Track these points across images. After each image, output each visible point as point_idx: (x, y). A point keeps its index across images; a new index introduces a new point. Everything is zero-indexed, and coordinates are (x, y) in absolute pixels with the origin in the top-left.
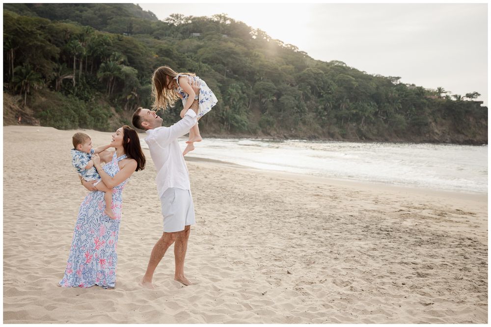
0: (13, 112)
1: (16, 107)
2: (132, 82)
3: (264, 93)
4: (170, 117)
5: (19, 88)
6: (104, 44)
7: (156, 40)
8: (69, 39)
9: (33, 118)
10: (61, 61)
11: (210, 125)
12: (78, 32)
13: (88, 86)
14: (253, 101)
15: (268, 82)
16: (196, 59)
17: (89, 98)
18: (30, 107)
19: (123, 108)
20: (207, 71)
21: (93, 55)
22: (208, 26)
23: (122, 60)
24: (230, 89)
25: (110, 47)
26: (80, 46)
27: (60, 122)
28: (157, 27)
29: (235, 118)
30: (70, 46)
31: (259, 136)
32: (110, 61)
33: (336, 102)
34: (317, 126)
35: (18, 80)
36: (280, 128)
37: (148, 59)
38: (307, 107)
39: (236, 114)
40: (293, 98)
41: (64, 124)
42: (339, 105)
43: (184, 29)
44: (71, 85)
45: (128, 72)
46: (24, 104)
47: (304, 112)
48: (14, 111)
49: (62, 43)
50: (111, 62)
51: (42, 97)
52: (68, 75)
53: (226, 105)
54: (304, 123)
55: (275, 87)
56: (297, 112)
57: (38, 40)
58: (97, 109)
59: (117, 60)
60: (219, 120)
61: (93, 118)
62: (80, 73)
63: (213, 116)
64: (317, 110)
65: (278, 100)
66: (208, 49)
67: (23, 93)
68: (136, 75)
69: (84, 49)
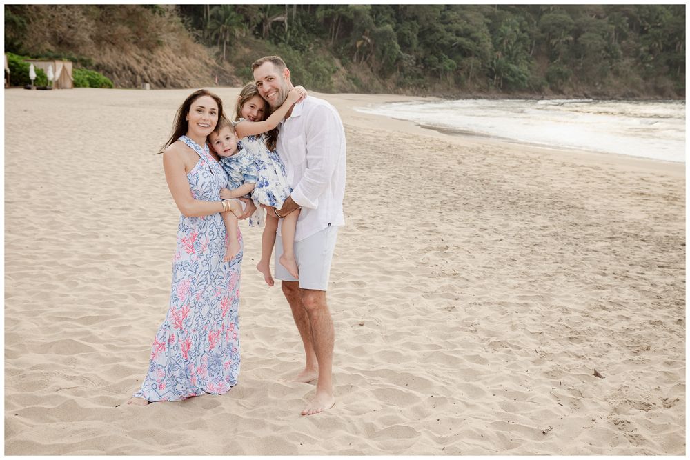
0: (208, 69)
1: (213, 62)
2: (363, 22)
3: (554, 31)
4: (416, 71)
5: (217, 36)
9: (234, 77)
11: (473, 80)
13: (305, 30)
14: (538, 43)
15: (561, 13)
17: (305, 47)
18: (230, 62)
19: (351, 59)
24: (503, 26)
29: (509, 69)
31: (547, 95)
33: (669, 40)
34: (637, 78)
35: (215, 26)
36: (579, 82)
38: (622, 49)
39: (512, 63)
40: (600, 37)
42: (675, 44)
44: (282, 30)
45: (357, 7)
46: (223, 59)
47: (617, 57)
48: (210, 68)
51: (246, 47)
52: (279, 15)
53: (496, 51)
54: (617, 74)
55: (572, 21)
56: (605, 58)
58: (317, 62)
60: (486, 72)
61: (311, 75)
62: (295, 13)
63: (478, 68)
64: (637, 53)
65: (576, 41)
67: (222, 43)
68: (369, 12)
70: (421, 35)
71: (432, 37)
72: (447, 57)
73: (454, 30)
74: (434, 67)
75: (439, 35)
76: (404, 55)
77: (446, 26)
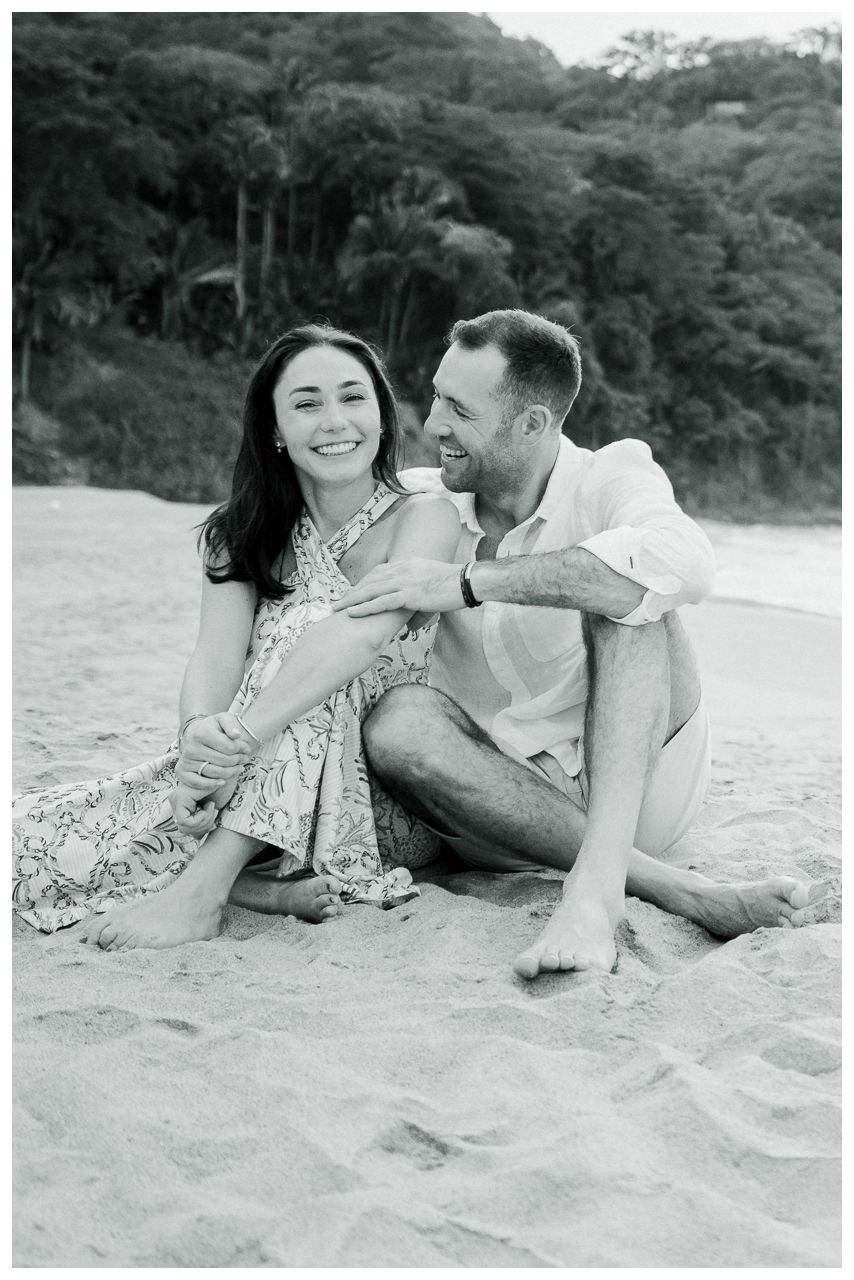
2: (486, 293)
6: (365, 135)
7: (570, 134)
8: (216, 117)
9: (55, 454)
10: (183, 211)
12: (251, 85)
16: (739, 203)
20: (795, 249)
21: (317, 182)
22: (776, 73)
23: (444, 199)
25: (390, 148)
26: (263, 147)
27: (180, 470)
28: (569, 85)
30: (219, 140)
32: (391, 204)
37: (552, 196)
41: (198, 478)
43: (681, 87)
44: (227, 311)
45: (468, 249)
49: (186, 132)
50: (400, 210)
51: (102, 361)
52: (216, 266)
57: (80, 110)
59: (422, 200)
62: (267, 260)
66: (790, 157)
68: (504, 264)
69: (282, 155)
70: (662, 337)
71: (695, 344)
72: (737, 402)
73: (756, 325)
74: (702, 430)
75: (713, 338)
76: (615, 396)
77: (732, 314)
